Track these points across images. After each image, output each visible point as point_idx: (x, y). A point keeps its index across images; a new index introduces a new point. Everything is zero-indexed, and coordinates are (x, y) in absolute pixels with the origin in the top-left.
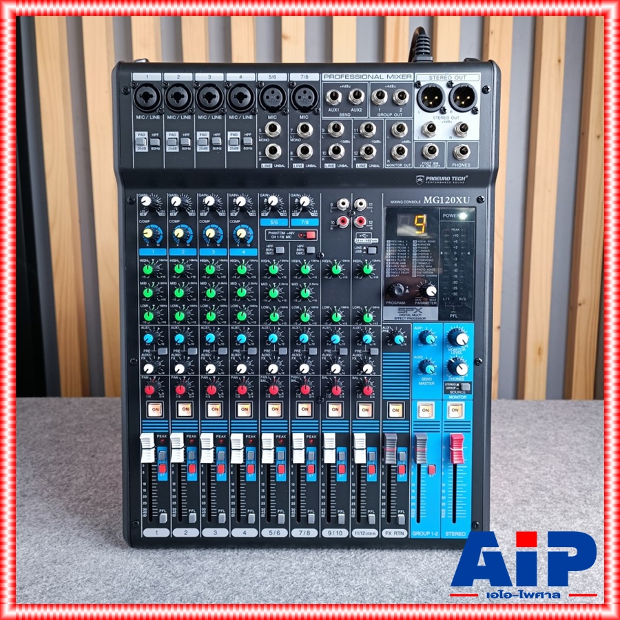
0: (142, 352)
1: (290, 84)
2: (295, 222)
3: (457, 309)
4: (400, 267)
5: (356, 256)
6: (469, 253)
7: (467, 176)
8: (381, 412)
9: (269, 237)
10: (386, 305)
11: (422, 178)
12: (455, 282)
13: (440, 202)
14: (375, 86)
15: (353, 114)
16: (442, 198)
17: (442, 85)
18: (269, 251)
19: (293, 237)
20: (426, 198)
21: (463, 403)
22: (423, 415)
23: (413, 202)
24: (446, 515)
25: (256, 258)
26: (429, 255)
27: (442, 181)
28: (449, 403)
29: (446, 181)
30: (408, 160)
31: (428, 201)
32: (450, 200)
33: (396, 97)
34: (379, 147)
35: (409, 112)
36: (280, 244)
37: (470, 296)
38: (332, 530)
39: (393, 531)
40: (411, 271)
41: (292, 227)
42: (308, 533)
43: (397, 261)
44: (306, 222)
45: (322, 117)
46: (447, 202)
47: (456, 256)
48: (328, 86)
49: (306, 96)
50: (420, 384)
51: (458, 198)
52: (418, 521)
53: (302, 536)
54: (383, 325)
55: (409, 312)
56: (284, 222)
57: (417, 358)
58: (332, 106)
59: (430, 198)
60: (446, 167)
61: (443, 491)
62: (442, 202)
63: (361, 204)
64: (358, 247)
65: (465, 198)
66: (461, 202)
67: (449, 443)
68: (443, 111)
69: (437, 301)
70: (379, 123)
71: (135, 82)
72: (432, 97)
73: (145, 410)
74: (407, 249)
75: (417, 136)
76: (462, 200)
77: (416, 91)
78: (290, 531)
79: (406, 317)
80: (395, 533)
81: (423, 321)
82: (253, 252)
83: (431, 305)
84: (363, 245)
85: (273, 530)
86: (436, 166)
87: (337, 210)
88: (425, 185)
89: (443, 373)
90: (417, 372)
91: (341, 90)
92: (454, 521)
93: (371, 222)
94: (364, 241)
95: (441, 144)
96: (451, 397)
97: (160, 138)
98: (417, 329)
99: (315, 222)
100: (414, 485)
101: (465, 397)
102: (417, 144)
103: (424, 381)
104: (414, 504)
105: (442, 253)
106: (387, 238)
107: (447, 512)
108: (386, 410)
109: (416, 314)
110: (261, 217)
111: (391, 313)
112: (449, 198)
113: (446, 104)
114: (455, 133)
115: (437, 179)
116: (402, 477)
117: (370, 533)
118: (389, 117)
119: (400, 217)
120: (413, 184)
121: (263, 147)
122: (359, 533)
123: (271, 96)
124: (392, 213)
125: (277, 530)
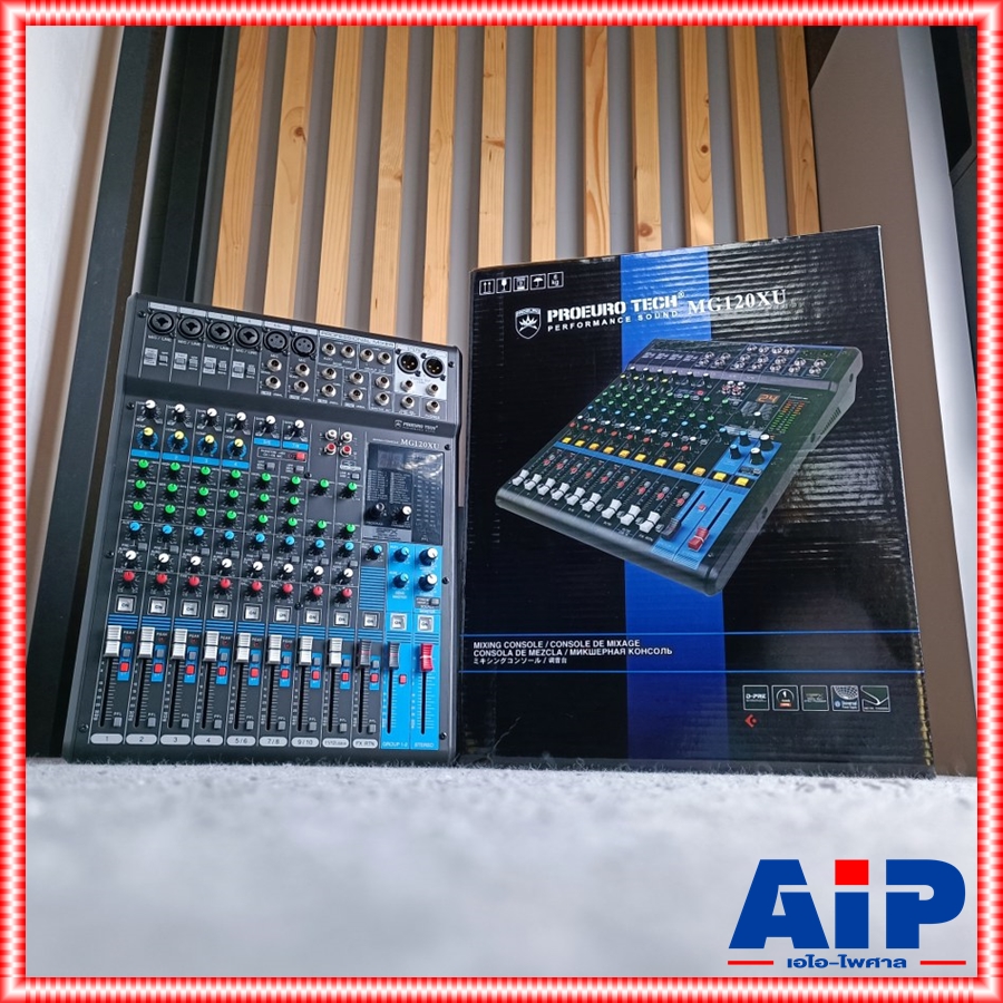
0: (120, 546)
1: (292, 334)
2: (286, 445)
3: (427, 534)
4: (379, 494)
5: (341, 480)
6: (438, 489)
7: (437, 427)
8: (356, 620)
9: (261, 454)
10: (366, 524)
11: (400, 423)
12: (426, 511)
13: (415, 444)
14: (363, 346)
15: (343, 365)
16: (416, 442)
17: (418, 356)
18: (260, 466)
19: (284, 456)
20: (403, 440)
21: (432, 617)
22: (394, 625)
23: (392, 442)
24: (416, 726)
25: (247, 470)
26: (405, 487)
27: (416, 428)
28: (419, 616)
29: (420, 428)
30: (389, 406)
31: (405, 443)
32: (422, 444)
33: (380, 356)
34: (365, 393)
35: (390, 369)
36: (272, 461)
37: (439, 523)
38: (302, 739)
39: (363, 741)
40: (389, 497)
41: (283, 448)
42: (277, 741)
43: (377, 488)
44: (297, 446)
45: (318, 363)
46: (420, 445)
48: (324, 340)
49: (306, 344)
50: (394, 597)
51: (429, 443)
52: (389, 731)
53: (270, 745)
54: (363, 542)
55: (386, 533)
56: (277, 444)
57: (393, 573)
58: (327, 356)
59: (406, 440)
60: (420, 416)
61: (413, 701)
63: (349, 436)
64: (343, 472)
65: (435, 444)
66: (431, 447)
67: (419, 652)
68: (418, 374)
69: (411, 525)
70: (366, 375)
71: (152, 310)
72: (409, 363)
73: (114, 604)
74: (385, 479)
75: (397, 390)
76: (433, 445)
77: (397, 356)
78: (257, 739)
79: (384, 537)
80: (366, 743)
81: (398, 540)
82: (246, 465)
83: (405, 528)
84: (347, 471)
85: (240, 738)
86: (412, 414)
87: (325, 439)
88: (402, 429)
89: (415, 589)
90: (392, 586)
91: (336, 345)
92: (423, 731)
93: (355, 453)
94: (349, 468)
95: (417, 398)
96: (421, 611)
97: (169, 357)
98: (393, 547)
99: (306, 447)
100: (386, 694)
101: (433, 611)
102: (397, 395)
103: (399, 594)
104: (385, 713)
106: (368, 468)
107: (416, 722)
108: (362, 620)
109: (392, 534)
110: (255, 436)
111: (370, 531)
112: (422, 442)
113: (421, 369)
114: (428, 392)
115: (412, 425)
116: (374, 686)
117: (342, 743)
118: (374, 371)
119: (381, 454)
120: (393, 427)
121: (264, 378)
122: (329, 743)
123: (275, 340)
124: (373, 448)
125: (244, 738)
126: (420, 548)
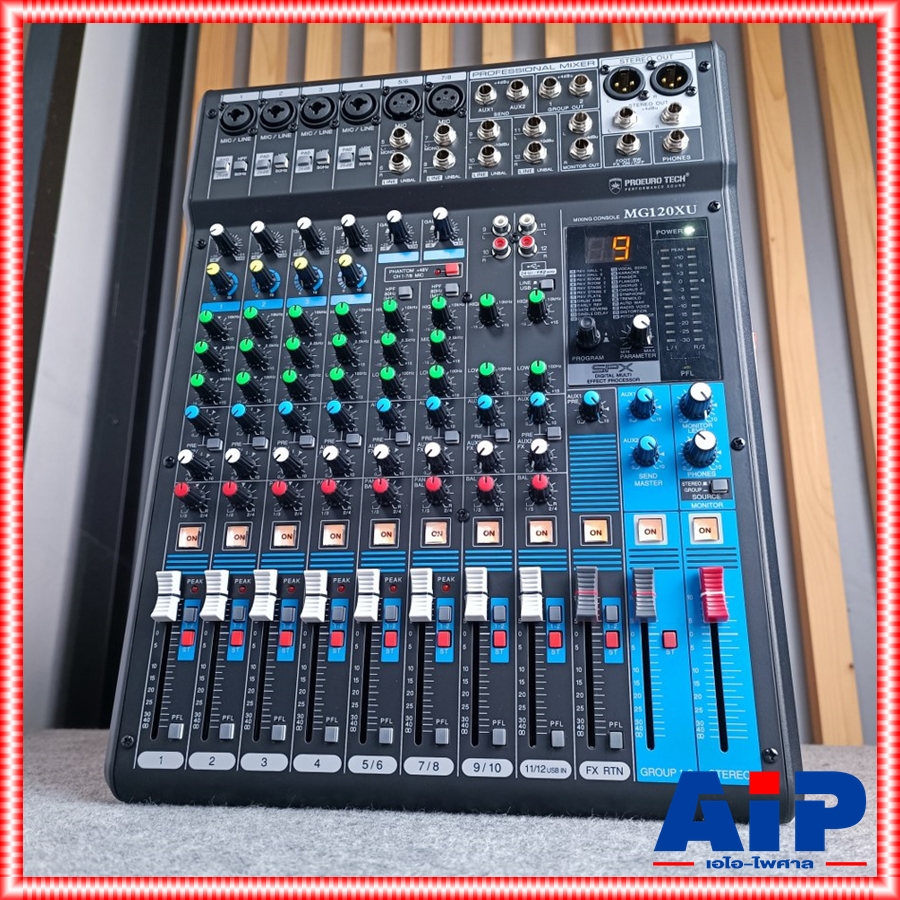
1: (427, 88)
2: (429, 256)
3: (690, 363)
4: (592, 306)
5: (522, 295)
6: (703, 280)
7: (688, 174)
8: (569, 535)
9: (390, 277)
10: (571, 362)
11: (618, 182)
12: (684, 323)
13: (650, 214)
14: (542, 77)
15: (513, 112)
16: (652, 210)
17: (641, 68)
18: (388, 295)
19: (426, 275)
20: (627, 211)
21: (718, 515)
22: (644, 537)
23: (607, 218)
24: (707, 733)
25: (369, 305)
26: (639, 287)
27: (650, 185)
28: (691, 516)
29: (657, 185)
30: (596, 158)
31: (632, 214)
32: (665, 211)
33: (572, 85)
34: (551, 146)
35: (593, 101)
36: (405, 285)
37: (711, 342)
38: (481, 761)
39: (600, 765)
40: (610, 310)
41: (425, 262)
42: (436, 765)
43: (587, 298)
44: (447, 254)
45: (469, 119)
46: (660, 215)
47: (682, 285)
48: (475, 84)
49: (448, 97)
50: (637, 484)
51: (677, 208)
52: (651, 744)
53: (424, 772)
54: (568, 393)
55: (610, 372)
56: (414, 257)
57: (630, 442)
58: (483, 105)
59: (634, 211)
60: (653, 162)
61: (697, 683)
62: (653, 215)
63: (529, 220)
64: (524, 282)
65: (688, 207)
66: (682, 213)
67: (696, 584)
68: (643, 96)
69: (656, 352)
70: (550, 121)
71: (223, 104)
72: (625, 83)
73: (174, 538)
74: (602, 281)
75: (606, 128)
76: (684, 210)
77: (602, 78)
78: (400, 761)
79: (607, 379)
80: (606, 770)
81: (635, 383)
82: (366, 298)
83: (646, 359)
84: (532, 279)
85: (370, 759)
86: (638, 162)
87: (492, 235)
88: (624, 192)
89: (677, 466)
90: (630, 465)
91: (496, 87)
92: (724, 746)
93: (544, 248)
94: (535, 273)
95: (643, 136)
96: (694, 506)
97: (249, 161)
98: (625, 396)
99: (460, 253)
100: (637, 670)
101: (720, 504)
102: (607, 139)
103: (646, 478)
104: (639, 709)
105: (658, 283)
106: (569, 268)
107: (707, 726)
108: (579, 531)
109: (622, 373)
110: (380, 252)
111: (580, 373)
112: (663, 209)
113: (648, 88)
114: (663, 119)
115: (641, 182)
116: (613, 656)
117: (555, 769)
118: (565, 111)
119: (590, 242)
120: (607, 194)
121: (384, 161)
122: (534, 769)
123: (400, 102)
124: (577, 236)
125: (377, 758)
126: (678, 390)
